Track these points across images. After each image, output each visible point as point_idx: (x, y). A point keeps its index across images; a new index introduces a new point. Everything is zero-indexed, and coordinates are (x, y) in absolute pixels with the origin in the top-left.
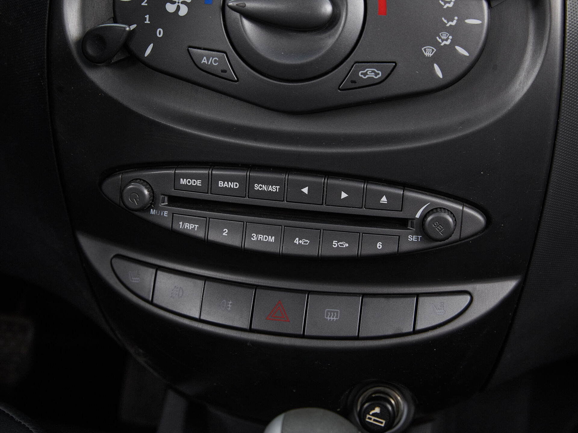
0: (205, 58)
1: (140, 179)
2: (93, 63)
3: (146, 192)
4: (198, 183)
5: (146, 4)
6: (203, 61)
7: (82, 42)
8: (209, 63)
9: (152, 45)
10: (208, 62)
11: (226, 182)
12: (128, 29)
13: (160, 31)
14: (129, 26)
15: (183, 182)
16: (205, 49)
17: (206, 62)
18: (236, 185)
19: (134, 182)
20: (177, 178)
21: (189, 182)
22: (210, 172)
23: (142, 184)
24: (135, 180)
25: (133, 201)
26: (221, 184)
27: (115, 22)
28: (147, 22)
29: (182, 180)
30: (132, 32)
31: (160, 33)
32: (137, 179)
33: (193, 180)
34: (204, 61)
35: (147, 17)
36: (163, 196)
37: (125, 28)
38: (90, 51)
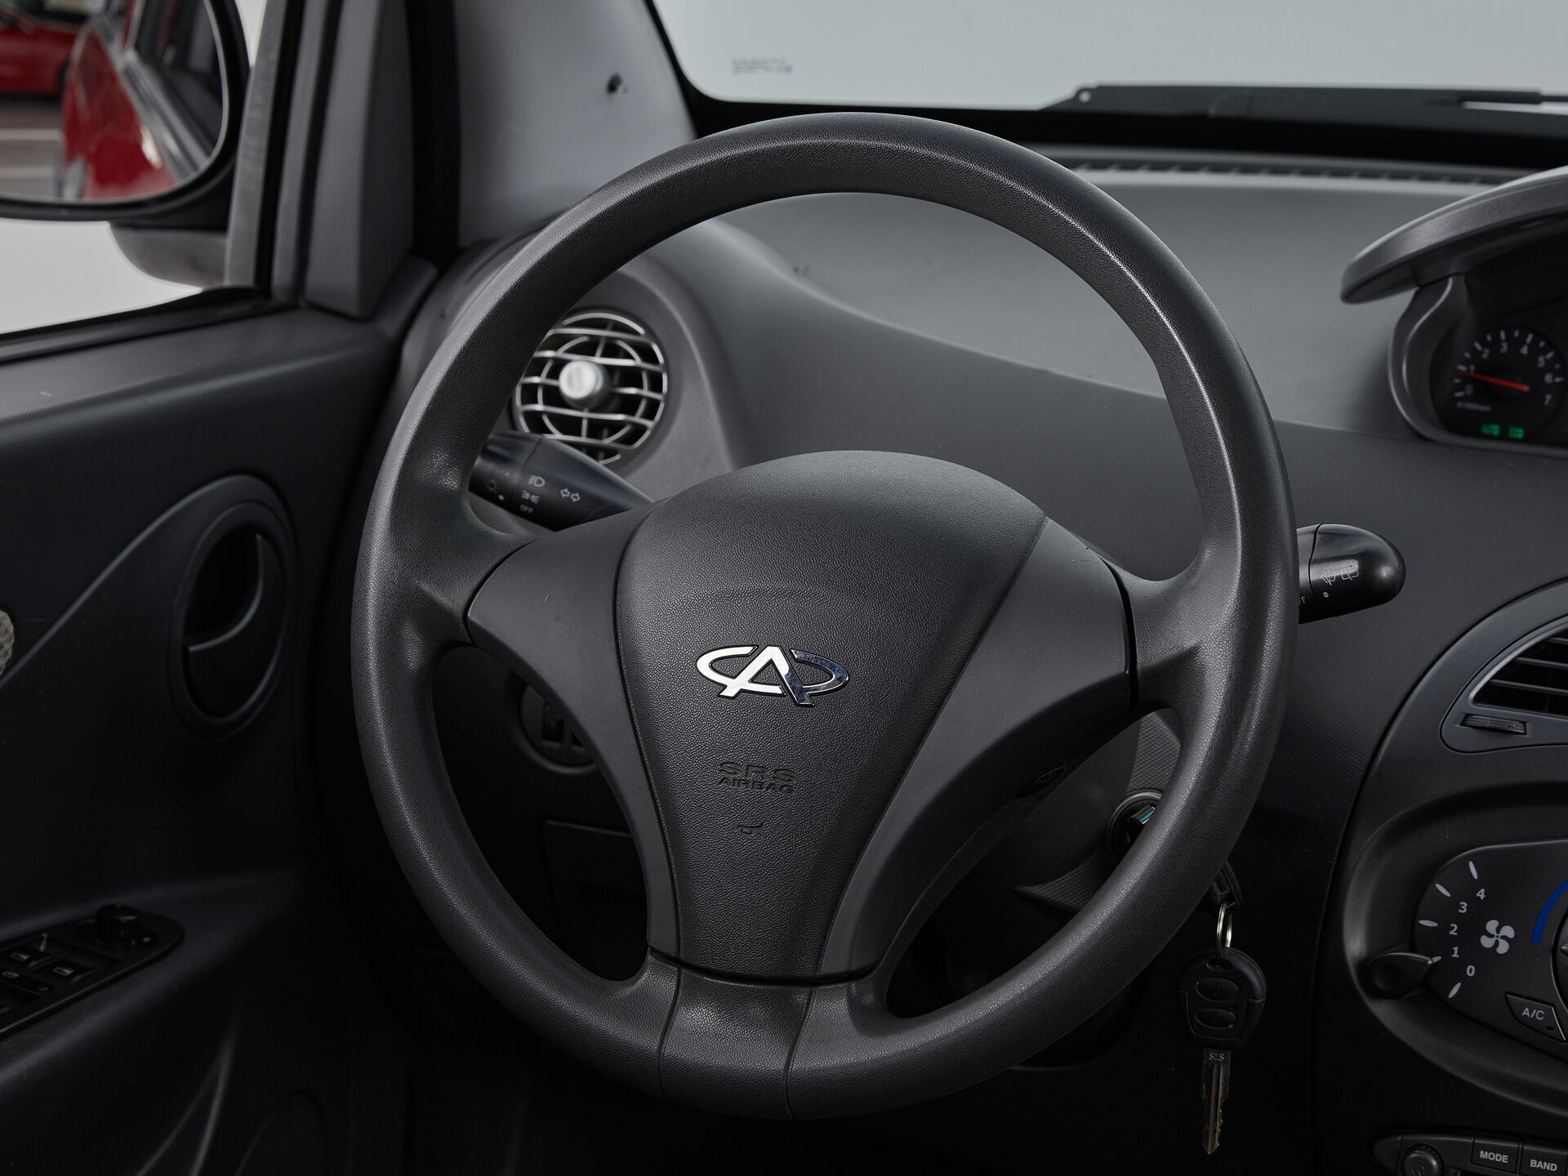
0: (1527, 1009)
1: (1427, 1146)
2: (1377, 995)
3: (1434, 1163)
4: (1504, 1159)
5: (1456, 934)
6: (1524, 1013)
7: (1364, 965)
8: (1532, 1016)
9: (1459, 985)
10: (1531, 1014)
11: (1540, 1162)
12: (1430, 962)
13: (1471, 969)
14: (1432, 956)
15: (1484, 1155)
16: (1527, 998)
17: (1528, 1014)
18: (1554, 1167)
19: (1418, 1150)
20: (1476, 1149)
21: (1492, 1156)
22: (1521, 1146)
23: (1429, 1152)
24: (1419, 1146)
25: (1417, 1174)
26: (1533, 1163)
27: (1411, 952)
28: (1455, 955)
29: (1482, 1152)
30: (1435, 964)
31: (1471, 971)
32: (1422, 1145)
33: (1497, 1155)
34: (1526, 1012)
35: (1456, 949)
36: (1455, 1170)
37: (1427, 961)
38: (1380, 984)
